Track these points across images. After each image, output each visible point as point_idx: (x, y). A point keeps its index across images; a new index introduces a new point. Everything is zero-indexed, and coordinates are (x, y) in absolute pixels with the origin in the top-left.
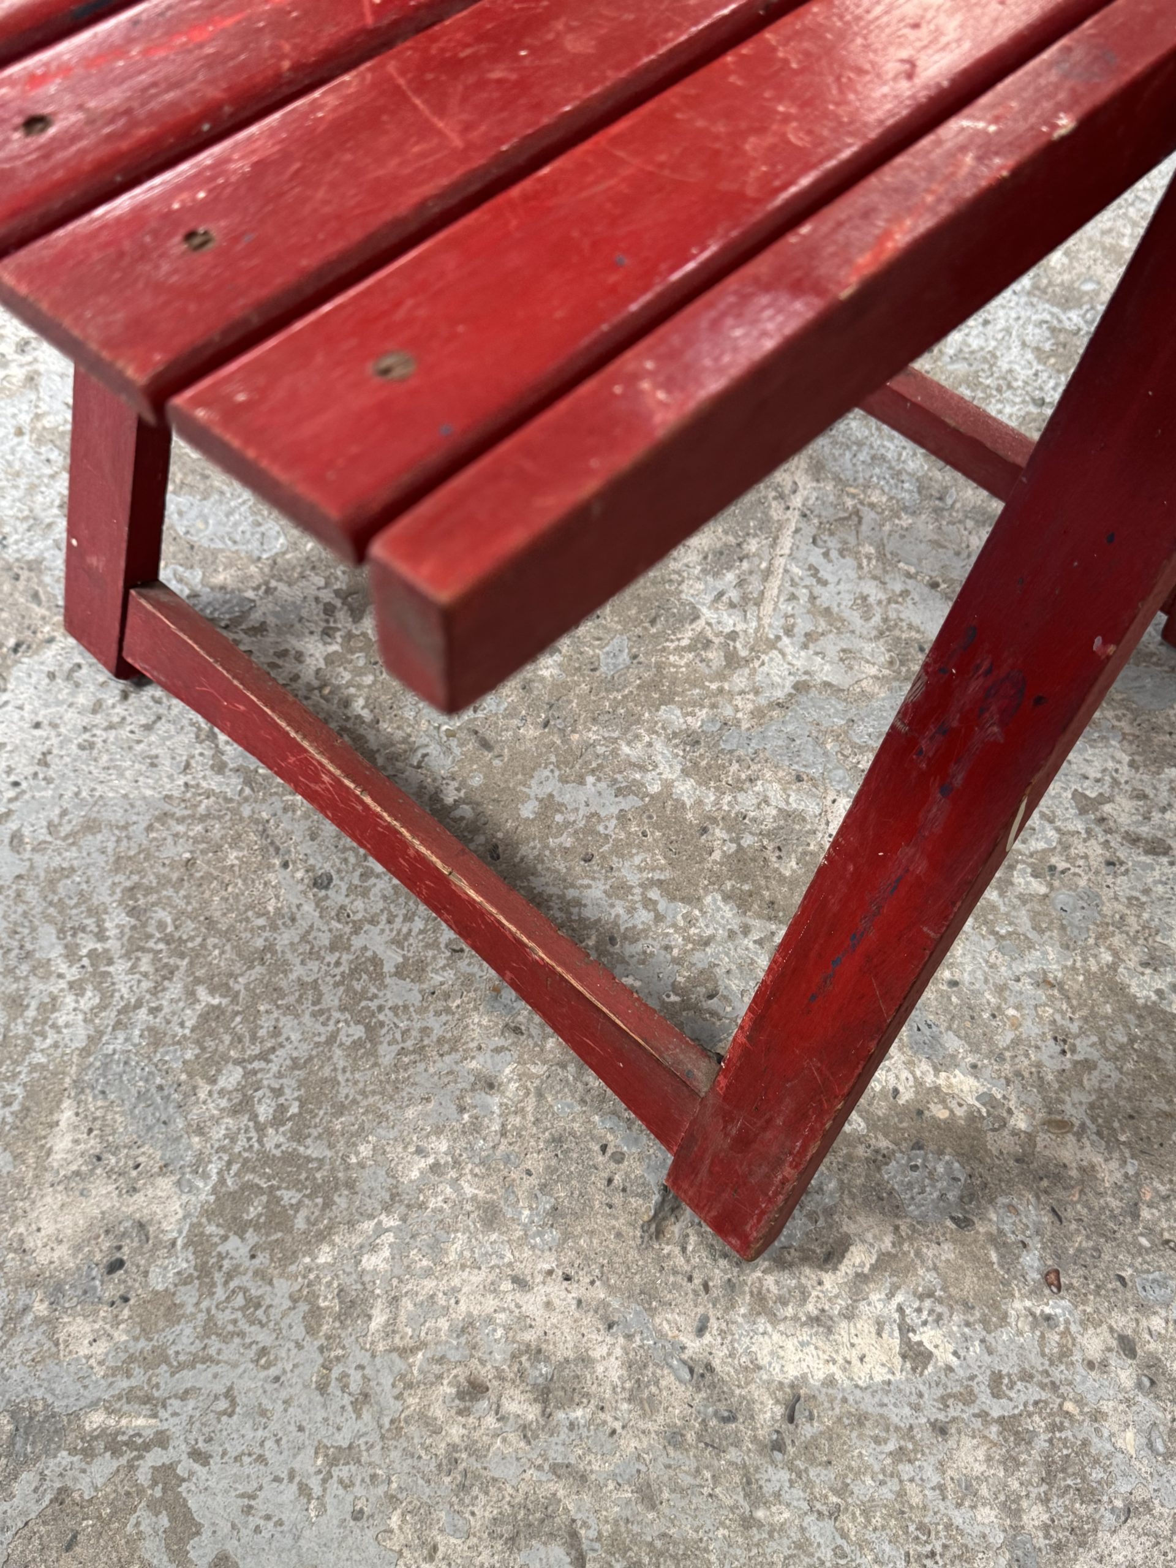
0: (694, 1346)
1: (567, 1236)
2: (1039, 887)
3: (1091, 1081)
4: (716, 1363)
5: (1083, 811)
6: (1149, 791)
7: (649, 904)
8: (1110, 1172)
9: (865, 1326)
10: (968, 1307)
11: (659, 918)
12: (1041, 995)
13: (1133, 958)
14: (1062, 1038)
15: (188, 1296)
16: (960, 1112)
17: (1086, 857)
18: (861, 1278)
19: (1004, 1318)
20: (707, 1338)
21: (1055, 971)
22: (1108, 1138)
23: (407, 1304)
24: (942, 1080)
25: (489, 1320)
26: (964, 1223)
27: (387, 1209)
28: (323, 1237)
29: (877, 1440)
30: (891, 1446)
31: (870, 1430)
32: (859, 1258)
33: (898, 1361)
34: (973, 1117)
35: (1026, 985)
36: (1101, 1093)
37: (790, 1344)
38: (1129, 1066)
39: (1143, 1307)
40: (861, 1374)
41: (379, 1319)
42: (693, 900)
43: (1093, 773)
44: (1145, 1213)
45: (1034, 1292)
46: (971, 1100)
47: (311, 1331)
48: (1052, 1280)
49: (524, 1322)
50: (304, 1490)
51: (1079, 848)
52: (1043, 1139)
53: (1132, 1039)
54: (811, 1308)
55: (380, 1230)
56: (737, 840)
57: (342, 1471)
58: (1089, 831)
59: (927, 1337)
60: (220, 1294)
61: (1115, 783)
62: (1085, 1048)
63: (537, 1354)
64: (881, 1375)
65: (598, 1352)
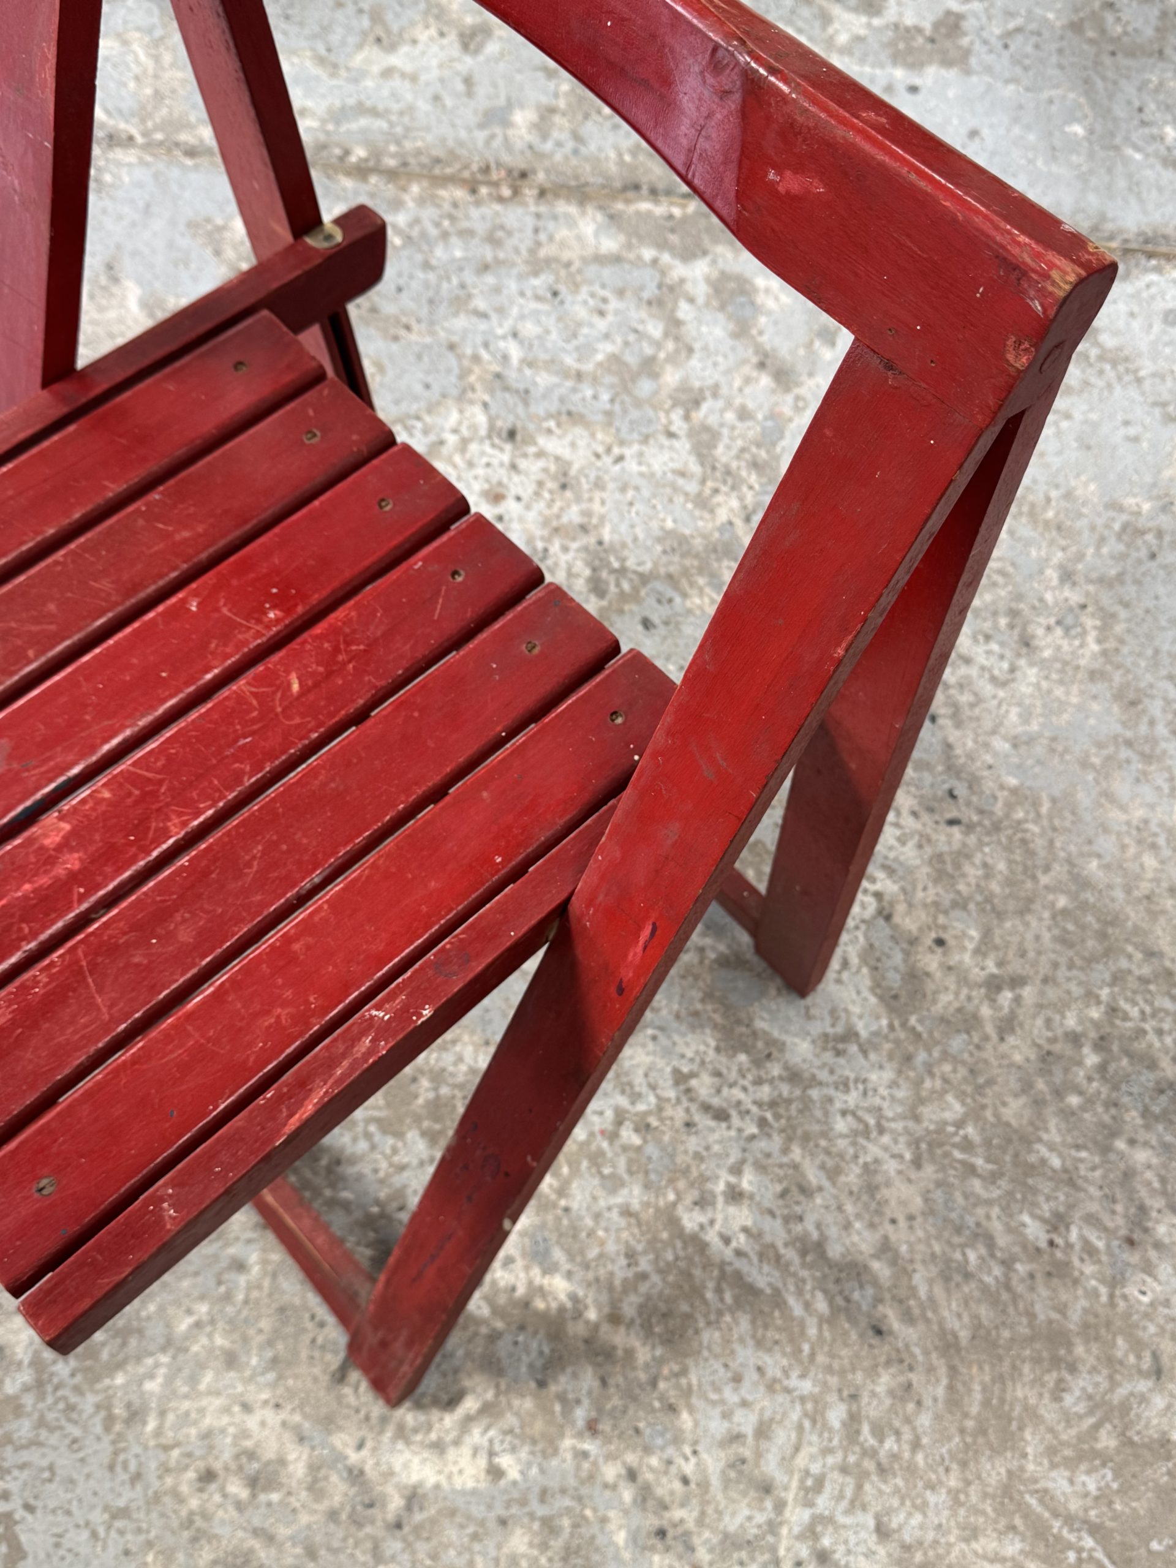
0: (354, 1457)
1: (280, 1377)
2: (636, 1140)
3: (644, 1288)
4: (368, 1468)
5: (677, 1083)
6: (724, 1071)
7: (368, 1136)
8: (643, 1354)
9: (466, 1450)
10: (534, 1442)
11: (373, 1147)
12: (623, 1222)
13: (689, 1199)
14: (631, 1256)
15: (28, 1400)
16: (554, 1305)
17: (672, 1119)
18: (469, 1419)
19: (556, 1451)
20: (365, 1452)
21: (636, 1205)
22: (647, 1330)
23: (171, 1417)
24: (546, 1281)
25: (223, 1431)
26: (542, 1384)
27: (163, 1349)
28: (120, 1366)
29: (462, 1527)
30: (470, 1530)
31: (459, 1519)
32: (470, 1404)
33: (483, 1475)
34: (562, 1309)
35: (615, 1215)
36: (648, 1297)
37: (416, 1460)
38: (671, 1278)
39: (647, 1450)
40: (458, 1483)
41: (151, 1425)
42: (399, 1135)
43: (689, 1054)
44: (662, 1385)
45: (579, 1435)
46: (563, 1297)
47: (107, 1429)
48: (592, 1428)
49: (245, 1434)
50: (94, 1535)
51: (669, 1112)
52: (605, 1328)
53: (677, 1258)
54: (433, 1436)
55: (157, 1365)
56: (436, 1089)
57: (119, 1524)
58: (678, 1100)
59: (505, 1461)
60: (50, 1400)
61: (703, 1063)
62: (645, 1264)
63: (251, 1455)
64: (470, 1484)
65: (292, 1457)
